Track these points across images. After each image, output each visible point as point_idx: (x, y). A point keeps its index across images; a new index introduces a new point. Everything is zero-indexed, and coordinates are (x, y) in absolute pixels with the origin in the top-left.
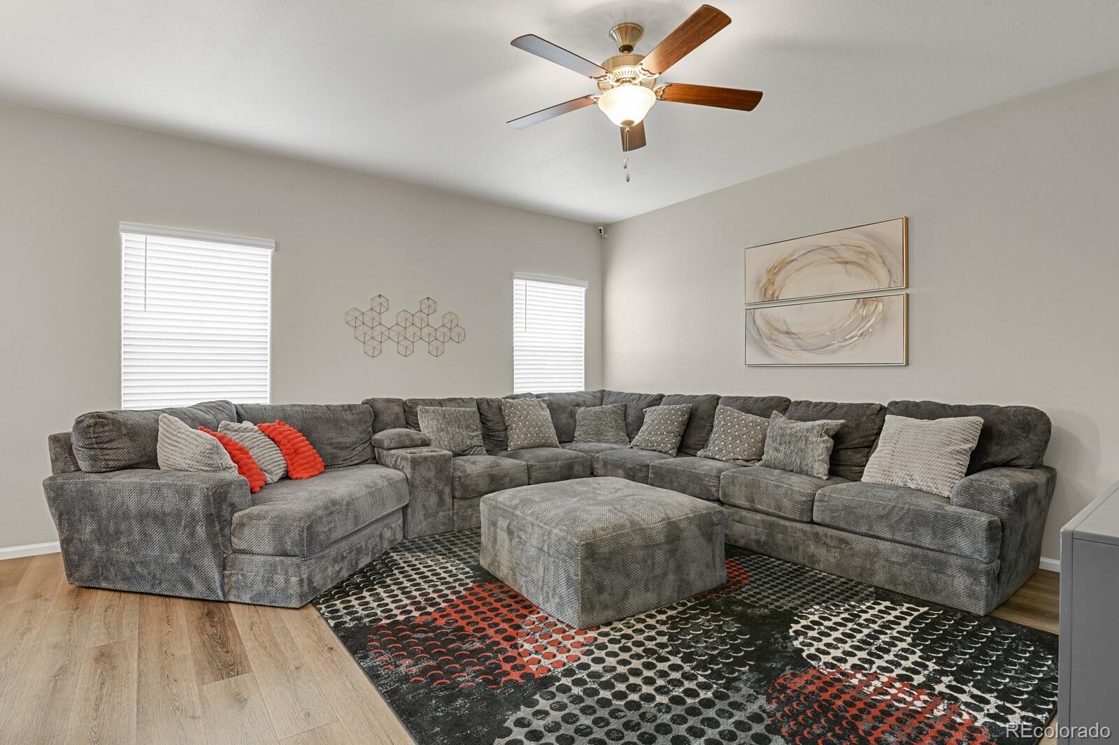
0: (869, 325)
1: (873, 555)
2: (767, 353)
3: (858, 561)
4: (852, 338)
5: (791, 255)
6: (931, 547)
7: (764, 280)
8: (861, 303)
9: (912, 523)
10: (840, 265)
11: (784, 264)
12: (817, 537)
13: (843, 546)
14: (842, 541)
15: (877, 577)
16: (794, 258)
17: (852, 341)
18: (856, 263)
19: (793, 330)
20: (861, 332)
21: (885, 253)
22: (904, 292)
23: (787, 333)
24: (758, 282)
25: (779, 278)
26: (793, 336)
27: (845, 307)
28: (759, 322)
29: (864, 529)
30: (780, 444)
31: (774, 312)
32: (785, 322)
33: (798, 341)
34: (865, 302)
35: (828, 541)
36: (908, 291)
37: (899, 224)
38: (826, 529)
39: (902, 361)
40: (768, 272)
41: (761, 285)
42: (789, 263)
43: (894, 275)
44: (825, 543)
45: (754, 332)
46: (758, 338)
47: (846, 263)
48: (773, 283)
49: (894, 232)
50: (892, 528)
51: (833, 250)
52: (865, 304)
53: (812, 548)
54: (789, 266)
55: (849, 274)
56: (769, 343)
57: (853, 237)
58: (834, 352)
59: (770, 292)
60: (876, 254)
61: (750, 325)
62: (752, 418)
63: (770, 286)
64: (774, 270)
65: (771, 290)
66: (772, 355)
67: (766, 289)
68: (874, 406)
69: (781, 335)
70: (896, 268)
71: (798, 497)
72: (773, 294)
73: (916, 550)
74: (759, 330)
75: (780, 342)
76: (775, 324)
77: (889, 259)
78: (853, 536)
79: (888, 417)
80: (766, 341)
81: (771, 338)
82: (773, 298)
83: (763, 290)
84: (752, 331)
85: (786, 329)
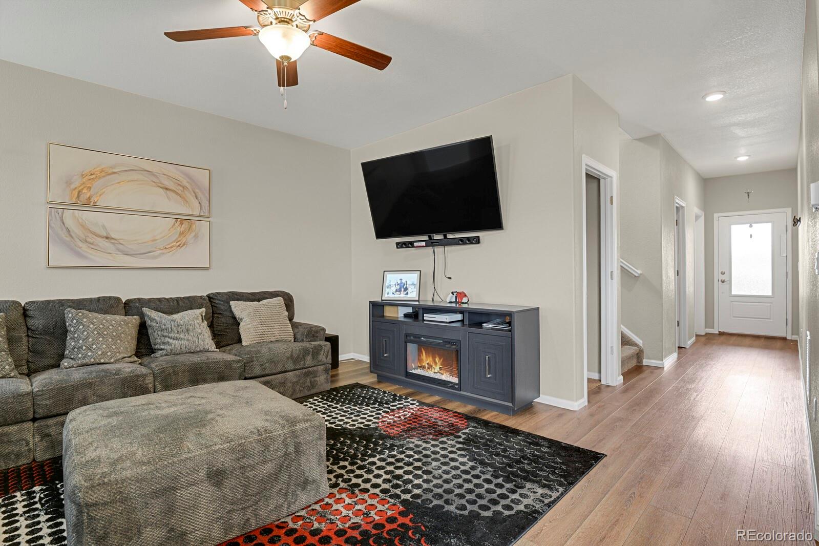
0: (185, 239)
2: (80, 255)
4: (172, 247)
5: (111, 168)
6: (311, 365)
7: (76, 184)
8: (179, 222)
10: (161, 190)
11: (103, 173)
16: (111, 171)
17: (171, 249)
18: (174, 191)
19: (113, 236)
20: (179, 243)
21: (197, 191)
22: (209, 220)
23: (107, 238)
25: (97, 185)
26: (113, 241)
27: (167, 222)
28: (69, 222)
29: (280, 368)
31: (90, 217)
32: (104, 227)
33: (120, 246)
34: (182, 222)
37: (207, 175)
39: (206, 265)
40: (82, 176)
42: (108, 174)
43: (203, 207)
45: (63, 234)
46: (68, 239)
47: (167, 189)
48: (90, 188)
51: (157, 177)
52: (182, 224)
54: (110, 177)
57: (173, 171)
58: (155, 257)
59: (83, 197)
60: (190, 189)
61: (56, 224)
62: (118, 317)
63: (85, 191)
64: (91, 177)
65: (86, 194)
66: (86, 258)
67: (79, 192)
68: (201, 297)
69: (99, 239)
70: (205, 203)
71: (235, 365)
72: (89, 198)
73: (304, 371)
74: (68, 231)
75: (97, 245)
76: (93, 229)
77: (200, 195)
78: (271, 377)
79: (232, 303)
80: (81, 244)
81: (84, 241)
82: (88, 203)
83: (76, 192)
84: (59, 231)
85: (105, 234)
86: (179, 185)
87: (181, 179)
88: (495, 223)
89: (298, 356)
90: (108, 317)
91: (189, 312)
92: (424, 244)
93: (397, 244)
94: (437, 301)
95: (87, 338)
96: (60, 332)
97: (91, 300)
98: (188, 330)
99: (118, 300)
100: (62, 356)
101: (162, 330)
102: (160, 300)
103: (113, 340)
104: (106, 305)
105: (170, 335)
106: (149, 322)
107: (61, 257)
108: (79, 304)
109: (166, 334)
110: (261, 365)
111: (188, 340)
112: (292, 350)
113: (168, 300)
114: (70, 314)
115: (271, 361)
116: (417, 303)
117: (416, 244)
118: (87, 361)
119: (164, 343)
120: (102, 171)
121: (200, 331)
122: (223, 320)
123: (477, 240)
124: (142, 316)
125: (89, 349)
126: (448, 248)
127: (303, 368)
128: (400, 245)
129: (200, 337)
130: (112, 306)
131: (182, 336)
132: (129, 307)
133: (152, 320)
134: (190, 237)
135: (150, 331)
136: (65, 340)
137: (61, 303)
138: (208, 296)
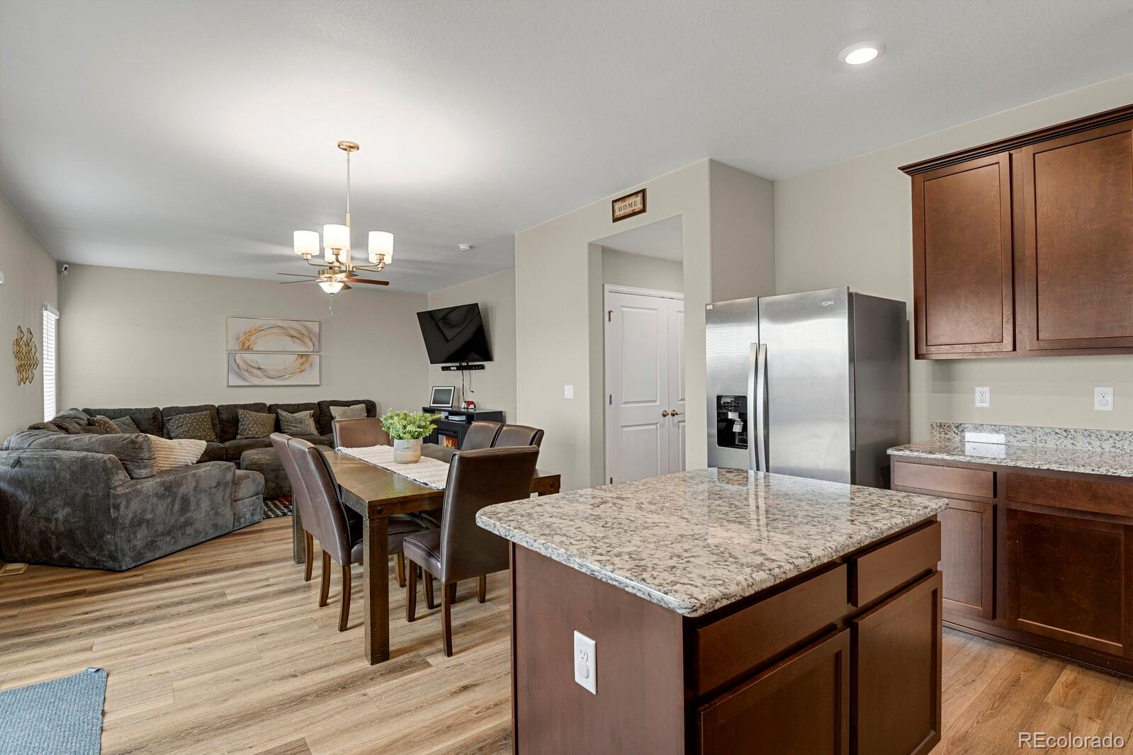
0: (304, 367)
2: (245, 379)
5: (260, 328)
7: (242, 338)
8: (300, 357)
10: (289, 337)
11: (257, 331)
16: (262, 329)
17: (296, 374)
18: (296, 337)
19: (262, 367)
20: (300, 370)
21: (311, 336)
22: (320, 354)
24: (238, 339)
25: (253, 338)
26: (261, 370)
27: (291, 358)
28: (239, 361)
31: (248, 356)
32: (257, 362)
33: (265, 373)
37: (317, 325)
39: (318, 383)
40: (245, 334)
41: (240, 340)
42: (259, 331)
43: (315, 346)
45: (235, 367)
46: (238, 370)
47: (292, 337)
48: (249, 341)
49: (315, 327)
51: (286, 329)
52: (302, 357)
54: (259, 333)
55: (293, 342)
57: (296, 325)
58: (287, 379)
59: (246, 346)
60: (307, 335)
61: (232, 362)
62: (264, 414)
63: (247, 342)
64: (249, 334)
65: (247, 344)
66: (248, 381)
68: (313, 404)
69: (254, 370)
70: (316, 343)
72: (249, 346)
74: (238, 366)
75: (253, 373)
76: (252, 364)
77: (313, 338)
79: (331, 407)
80: (245, 373)
81: (247, 371)
82: (248, 349)
83: (242, 343)
84: (233, 365)
85: (257, 366)
86: (300, 333)
87: (301, 329)
88: (489, 357)
90: (259, 414)
91: (304, 412)
92: (455, 368)
93: (442, 368)
94: (455, 407)
95: (249, 424)
96: (235, 421)
97: (250, 404)
98: (302, 422)
99: (265, 405)
100: (237, 434)
101: (287, 422)
102: (288, 405)
103: (261, 426)
104: (259, 407)
105: (292, 425)
106: (280, 417)
107: (235, 381)
108: (245, 407)
109: (289, 424)
111: (302, 428)
113: (293, 405)
114: (240, 412)
116: (450, 409)
117: (452, 368)
118: (249, 436)
119: (288, 429)
120: (255, 330)
121: (308, 423)
122: (326, 418)
123: (482, 367)
124: (277, 414)
125: (249, 430)
126: (472, 371)
128: (444, 369)
129: (307, 426)
130: (261, 408)
131: (298, 425)
132: (272, 409)
133: (282, 416)
134: (307, 365)
135: (281, 422)
136: (238, 426)
137: (236, 406)
138: (318, 403)
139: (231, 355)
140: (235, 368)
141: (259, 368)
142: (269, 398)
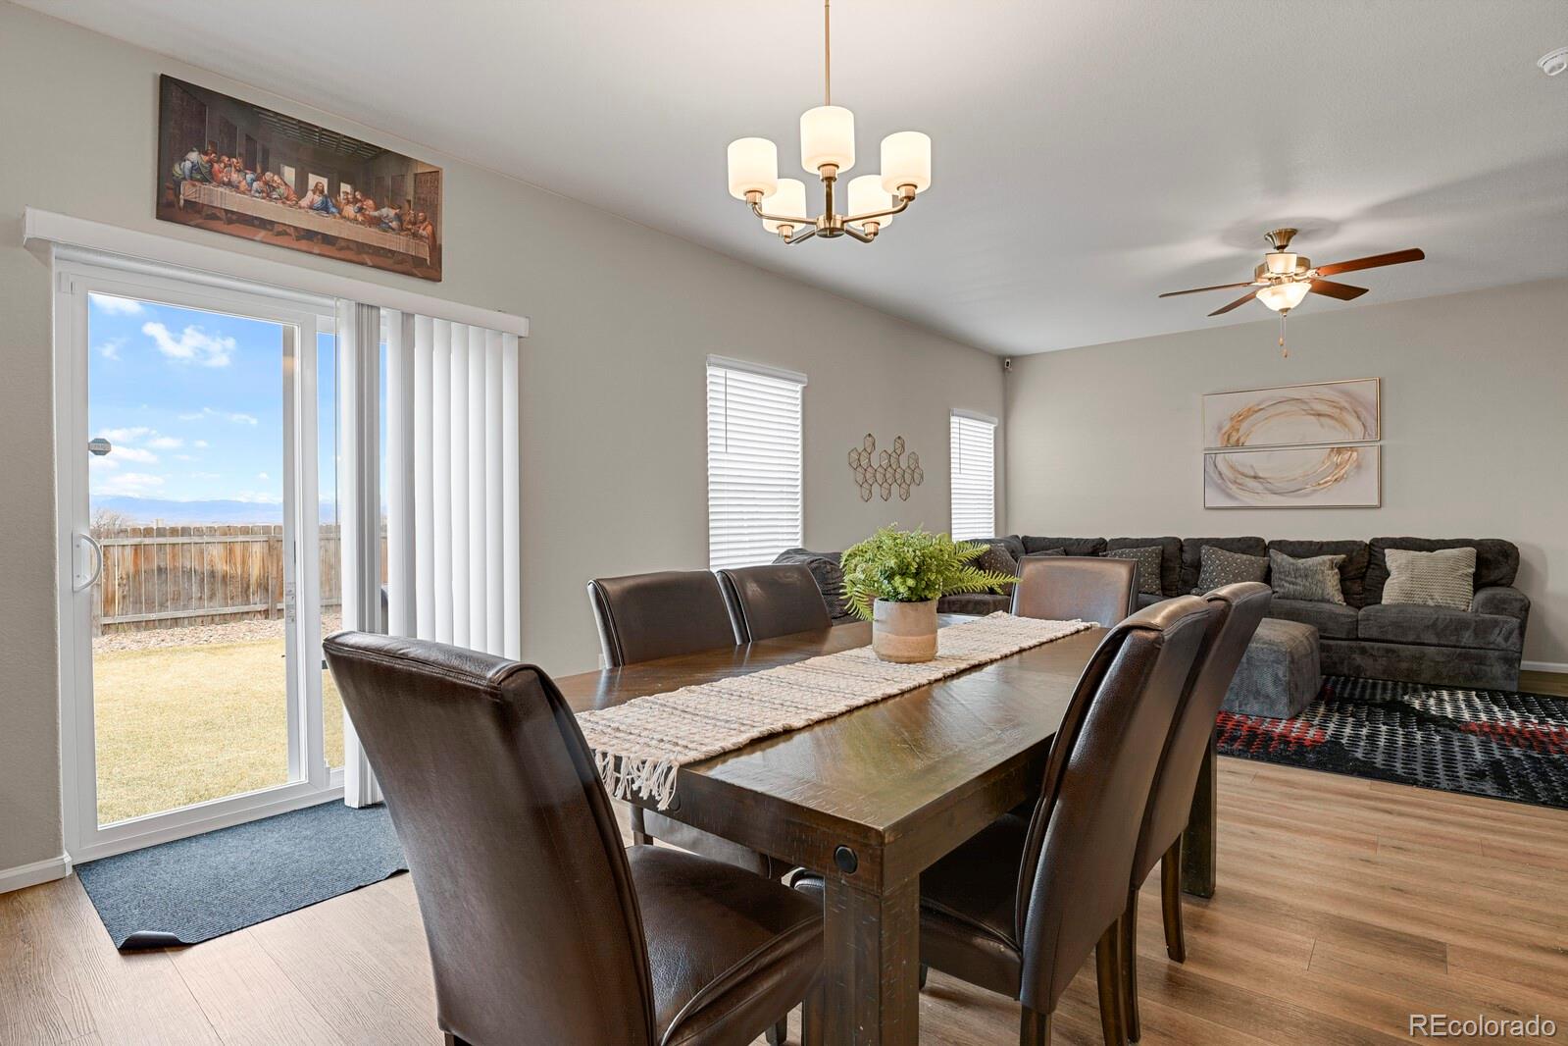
0: (1343, 471)
1: (1419, 659)
2: (1230, 496)
3: (1404, 665)
4: (1326, 482)
5: (1258, 405)
6: (1472, 646)
7: (1226, 427)
8: (1335, 453)
9: (1456, 629)
10: (1312, 417)
11: (1252, 412)
12: (1363, 651)
13: (1389, 655)
14: (1388, 651)
15: (1423, 676)
16: (1261, 407)
17: (1326, 485)
18: (1329, 416)
19: (1261, 475)
20: (1335, 477)
21: (1360, 409)
22: (1379, 444)
24: (1220, 428)
25: (1244, 426)
26: (1261, 480)
27: (1319, 454)
28: (1222, 466)
29: (1411, 638)
30: (1296, 577)
31: (1238, 458)
32: (1252, 467)
33: (1269, 486)
34: (1339, 451)
35: (1375, 653)
36: (1382, 443)
37: (1373, 386)
38: (1372, 644)
39: (1376, 503)
40: (1232, 419)
41: (1223, 431)
42: (1256, 412)
43: (1368, 428)
44: (1371, 655)
45: (1216, 477)
46: (1220, 481)
47: (1319, 415)
48: (1238, 430)
49: (1368, 391)
50: (1437, 635)
51: (1306, 403)
52: (1339, 454)
53: (1358, 659)
54: (1258, 414)
55: (1322, 426)
56: (1234, 487)
57: (1326, 393)
58: (1306, 495)
59: (1233, 440)
60: (1350, 410)
61: (1211, 469)
62: (1246, 557)
63: (1234, 434)
64: (1239, 418)
65: (1235, 436)
66: (1236, 499)
67: (1229, 436)
69: (1248, 479)
70: (1371, 422)
71: (1343, 619)
72: (1238, 440)
73: (1458, 650)
74: (1221, 474)
75: (1246, 486)
76: (1240, 469)
77: (1364, 414)
78: (1400, 646)
79: (1387, 551)
80: (1230, 485)
81: (1235, 482)
82: (1237, 444)
83: (1226, 437)
84: (1213, 475)
85: (1253, 474)
86: (1335, 407)
87: (1337, 399)
89: (1446, 627)
90: (1237, 555)
91: (1318, 557)
95: (1213, 571)
96: (1199, 566)
98: (1306, 576)
99: (1259, 540)
101: (1280, 573)
103: (1234, 576)
104: (1246, 545)
105: (1287, 578)
106: (1274, 565)
107: (1215, 499)
108: (1208, 541)
109: (1283, 577)
110: (1380, 627)
111: (1304, 586)
112: (1437, 619)
114: (1204, 550)
115: (1396, 625)
119: (1279, 586)
120: (1249, 410)
121: (1321, 579)
122: (1377, 572)
124: (1272, 557)
127: (1455, 647)
129: (1319, 584)
130: (1251, 547)
131: (1299, 581)
132: (1261, 548)
133: (1278, 563)
134: (1351, 467)
135: (1272, 573)
136: (1199, 571)
139: (1210, 454)
140: (1213, 477)
141: (1255, 477)
142: (1269, 529)
